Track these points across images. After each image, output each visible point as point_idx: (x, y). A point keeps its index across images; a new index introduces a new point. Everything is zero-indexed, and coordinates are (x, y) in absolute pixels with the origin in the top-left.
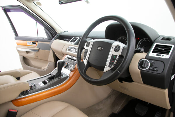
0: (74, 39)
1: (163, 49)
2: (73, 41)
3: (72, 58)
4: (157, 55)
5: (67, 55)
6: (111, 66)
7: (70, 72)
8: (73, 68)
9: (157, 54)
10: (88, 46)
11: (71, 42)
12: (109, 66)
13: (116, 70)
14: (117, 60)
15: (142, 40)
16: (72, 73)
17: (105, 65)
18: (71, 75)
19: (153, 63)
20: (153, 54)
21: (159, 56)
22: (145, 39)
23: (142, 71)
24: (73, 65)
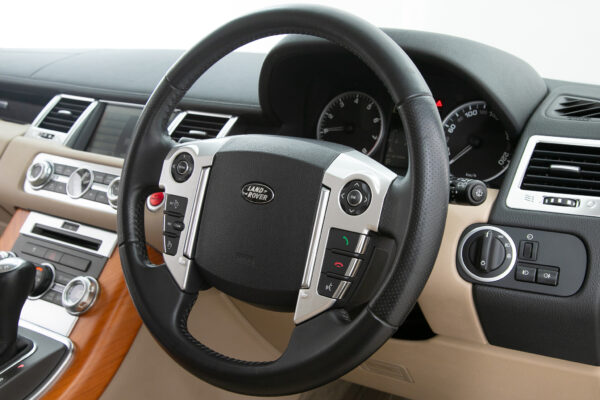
0: (60, 105)
1: (576, 169)
2: (56, 122)
3: (69, 231)
4: (547, 201)
5: (29, 211)
6: (334, 288)
7: (75, 319)
8: (92, 295)
9: (545, 198)
10: (180, 176)
11: (42, 126)
12: (322, 291)
13: (364, 313)
14: (360, 257)
15: (460, 112)
16: (89, 324)
17: (298, 284)
18: (82, 338)
19: (532, 243)
20: (527, 198)
21: (556, 204)
22: (474, 108)
23: (479, 288)
24: (84, 279)
